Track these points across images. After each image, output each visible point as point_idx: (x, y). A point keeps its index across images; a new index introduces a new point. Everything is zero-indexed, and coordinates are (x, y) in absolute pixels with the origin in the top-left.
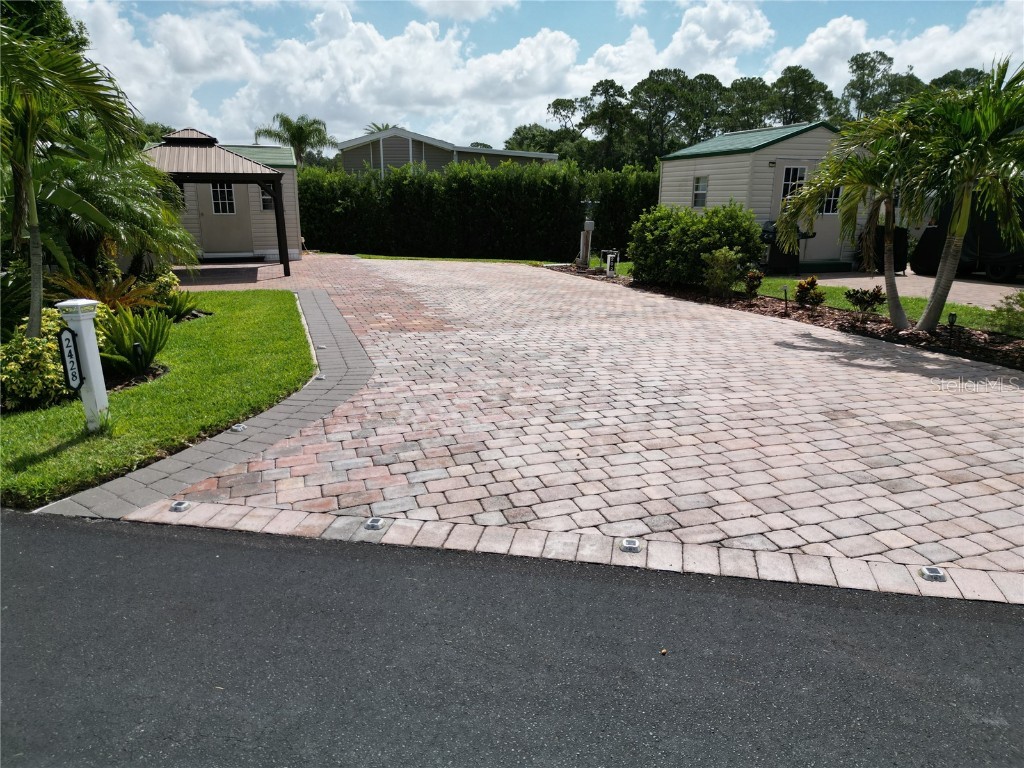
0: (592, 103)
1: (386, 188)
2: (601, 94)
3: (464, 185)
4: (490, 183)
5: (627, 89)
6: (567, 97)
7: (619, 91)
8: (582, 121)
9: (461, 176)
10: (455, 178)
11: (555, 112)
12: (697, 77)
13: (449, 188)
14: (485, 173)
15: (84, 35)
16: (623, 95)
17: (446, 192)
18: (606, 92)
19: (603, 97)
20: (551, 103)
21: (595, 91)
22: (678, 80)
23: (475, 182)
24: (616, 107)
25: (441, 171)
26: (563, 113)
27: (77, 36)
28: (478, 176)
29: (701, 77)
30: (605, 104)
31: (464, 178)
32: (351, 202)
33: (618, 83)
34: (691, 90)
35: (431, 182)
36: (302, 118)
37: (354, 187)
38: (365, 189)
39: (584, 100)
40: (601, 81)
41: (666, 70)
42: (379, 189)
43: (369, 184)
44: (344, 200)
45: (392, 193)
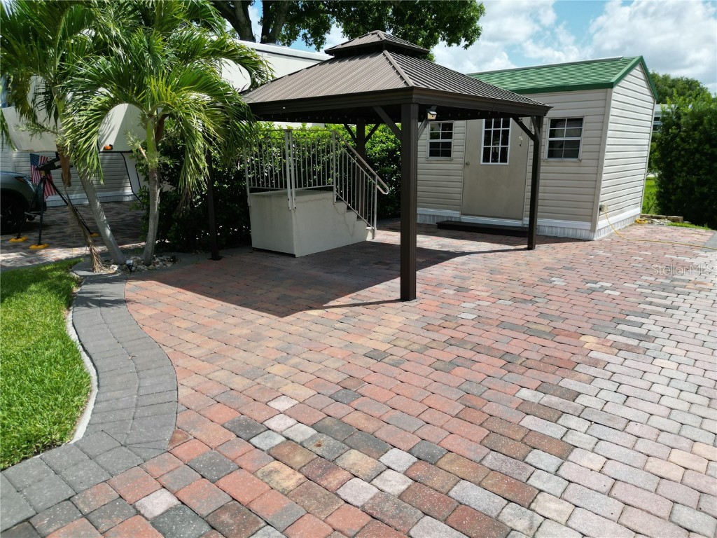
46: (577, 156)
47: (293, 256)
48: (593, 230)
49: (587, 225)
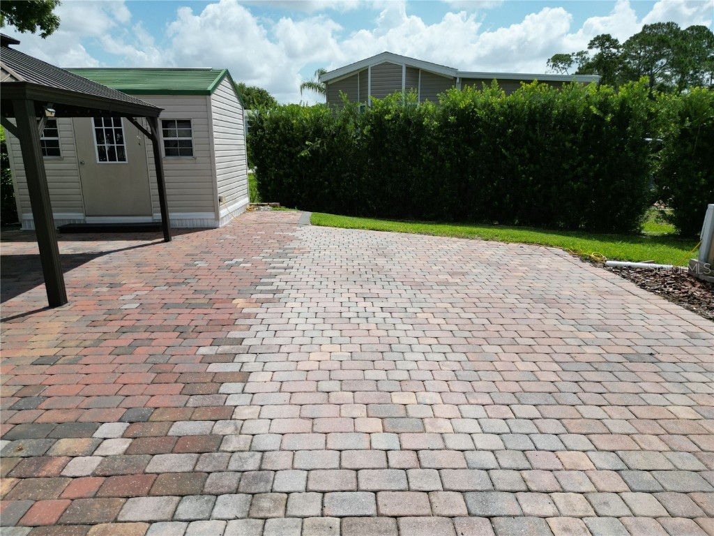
0: (587, 56)
1: (364, 125)
2: (597, 47)
3: (466, 118)
4: (504, 114)
5: (621, 42)
6: (565, 52)
7: (614, 43)
8: (578, 71)
9: (462, 106)
10: (453, 110)
11: (554, 65)
12: (688, 29)
13: (445, 124)
14: (495, 101)
16: (617, 47)
17: (440, 129)
18: (602, 45)
19: (599, 49)
20: (550, 58)
21: (591, 45)
22: (671, 31)
23: (481, 113)
24: (611, 57)
25: (435, 100)
26: (561, 66)
28: (486, 105)
29: (692, 28)
30: (600, 55)
31: (466, 107)
32: (322, 144)
33: (613, 37)
34: (683, 39)
35: (420, 117)
37: (329, 123)
38: (340, 127)
39: (579, 54)
40: (598, 36)
41: (659, 24)
42: (356, 126)
43: (346, 121)
44: (313, 141)
45: (371, 131)
46: (191, 155)
48: (217, 218)
49: (211, 215)
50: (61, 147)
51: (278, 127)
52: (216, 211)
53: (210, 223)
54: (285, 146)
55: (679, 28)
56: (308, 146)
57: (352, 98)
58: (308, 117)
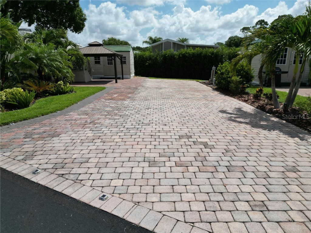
0: (256, 28)
1: (161, 57)
3: (184, 56)
4: (192, 55)
7: (266, 23)
10: (181, 54)
11: (243, 31)
13: (180, 57)
14: (191, 52)
15: (86, 17)
16: (267, 25)
19: (260, 25)
21: (257, 24)
25: (178, 52)
26: (246, 32)
27: (84, 18)
32: (151, 62)
33: (266, 21)
36: (156, 37)
37: (153, 57)
38: (156, 58)
39: (253, 27)
40: (259, 20)
42: (160, 58)
43: (157, 56)
44: (149, 61)
45: (163, 59)
46: (126, 63)
47: (85, 82)
48: (130, 77)
49: (129, 76)
50: (101, 62)
51: (140, 58)
52: (130, 75)
53: (129, 78)
54: (142, 62)
55: (293, 17)
56: (148, 62)
57: (159, 51)
58: (148, 55)
